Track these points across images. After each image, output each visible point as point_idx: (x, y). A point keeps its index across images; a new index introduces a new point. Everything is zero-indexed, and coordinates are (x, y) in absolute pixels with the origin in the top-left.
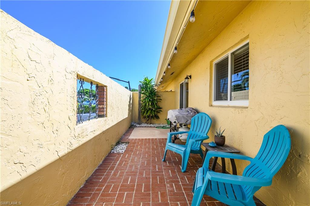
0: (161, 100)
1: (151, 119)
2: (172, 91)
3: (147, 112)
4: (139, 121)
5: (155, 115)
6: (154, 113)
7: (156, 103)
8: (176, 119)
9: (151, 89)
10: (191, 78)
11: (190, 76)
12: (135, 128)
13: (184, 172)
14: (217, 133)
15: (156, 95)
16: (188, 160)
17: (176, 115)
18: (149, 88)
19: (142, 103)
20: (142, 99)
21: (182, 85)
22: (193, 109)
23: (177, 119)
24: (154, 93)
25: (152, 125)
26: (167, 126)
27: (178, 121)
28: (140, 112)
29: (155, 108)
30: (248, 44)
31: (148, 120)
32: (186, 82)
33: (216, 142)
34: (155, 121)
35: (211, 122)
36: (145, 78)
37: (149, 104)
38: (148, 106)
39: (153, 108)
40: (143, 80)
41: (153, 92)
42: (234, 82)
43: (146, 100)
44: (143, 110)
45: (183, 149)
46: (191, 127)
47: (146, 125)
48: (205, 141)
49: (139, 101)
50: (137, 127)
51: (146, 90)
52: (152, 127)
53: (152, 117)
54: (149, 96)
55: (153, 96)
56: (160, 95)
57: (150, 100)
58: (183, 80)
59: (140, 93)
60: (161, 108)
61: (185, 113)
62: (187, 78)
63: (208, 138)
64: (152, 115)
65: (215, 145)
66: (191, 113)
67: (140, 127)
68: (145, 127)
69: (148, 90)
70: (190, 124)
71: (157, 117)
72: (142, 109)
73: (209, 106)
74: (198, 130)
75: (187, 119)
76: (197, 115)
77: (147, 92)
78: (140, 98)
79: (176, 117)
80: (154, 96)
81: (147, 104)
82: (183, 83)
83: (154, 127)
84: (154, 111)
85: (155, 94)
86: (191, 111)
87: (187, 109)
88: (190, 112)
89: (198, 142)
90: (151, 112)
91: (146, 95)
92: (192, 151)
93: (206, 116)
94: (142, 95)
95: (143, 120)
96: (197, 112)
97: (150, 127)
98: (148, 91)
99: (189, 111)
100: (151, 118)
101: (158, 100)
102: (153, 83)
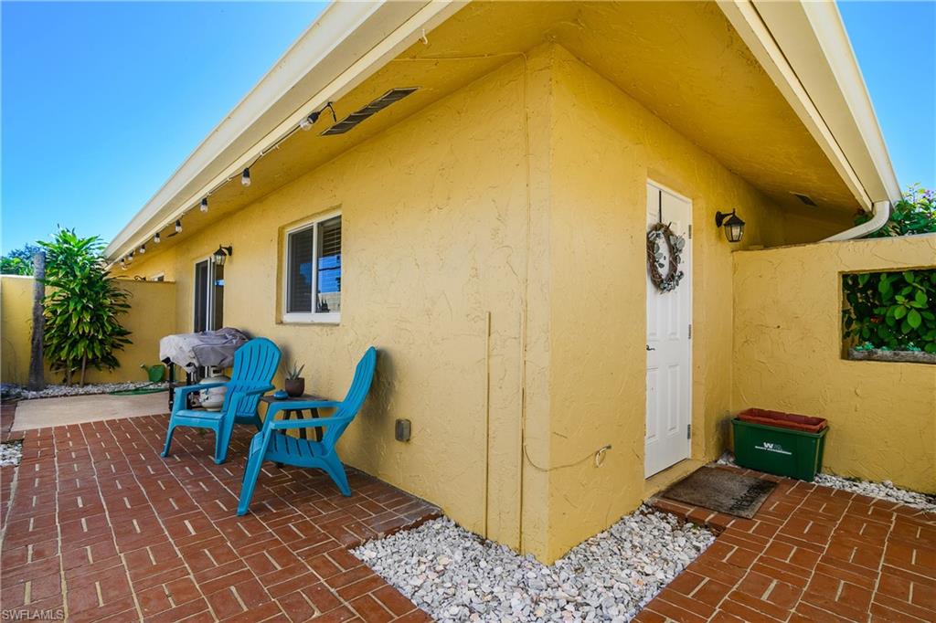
0: (128, 306)
1: (86, 368)
2: (165, 280)
3: (74, 345)
4: (36, 380)
5: (103, 356)
6: (101, 350)
7: (109, 316)
8: (192, 354)
9: (88, 269)
10: (230, 254)
11: (230, 250)
12: (19, 403)
13: (222, 463)
14: (290, 374)
15: (108, 292)
16: (229, 444)
17: (193, 348)
18: (83, 268)
19: (50, 315)
20: (48, 302)
21: (201, 269)
22: (237, 331)
23: (196, 356)
24: (100, 283)
25: (90, 388)
26: (151, 387)
27: (201, 360)
28: (41, 345)
29: (104, 333)
30: (340, 217)
31: (73, 372)
32: (219, 262)
33: (287, 391)
34: (103, 374)
35: (280, 357)
36: (63, 232)
37: (80, 321)
38: (77, 327)
39: (98, 332)
40: (54, 236)
41: (98, 282)
42: (323, 270)
43: (72, 307)
44: (55, 341)
45: (219, 416)
46: (233, 374)
47: (65, 390)
48: (266, 394)
49: (36, 309)
50: (26, 399)
51: (67, 273)
52: (95, 394)
53: (93, 362)
54: (82, 295)
55: (97, 293)
56: (123, 292)
57: (85, 308)
58: (207, 254)
59: (42, 281)
60: (129, 333)
61: (215, 342)
62: (220, 252)
63: (274, 388)
64: (94, 354)
65: (287, 395)
66: (234, 341)
67: (42, 397)
68: (65, 395)
69: (78, 273)
70: (231, 366)
71: (112, 363)
72: (51, 338)
73: (277, 323)
74: (250, 377)
75: (223, 355)
76: (248, 344)
77: (71, 281)
78: (40, 297)
79: (194, 349)
80: (104, 295)
81: (74, 321)
82: (207, 261)
83: (103, 393)
84: (101, 342)
85: (103, 287)
86: (233, 335)
87: (220, 332)
88: (230, 337)
89: (252, 397)
90: (90, 347)
91: (68, 289)
92: (238, 420)
93: (270, 345)
94: (49, 290)
95: (49, 373)
96: (246, 336)
97: (86, 394)
98: (75, 276)
99: (227, 335)
100: (86, 364)
101: (116, 307)
102: (96, 253)
